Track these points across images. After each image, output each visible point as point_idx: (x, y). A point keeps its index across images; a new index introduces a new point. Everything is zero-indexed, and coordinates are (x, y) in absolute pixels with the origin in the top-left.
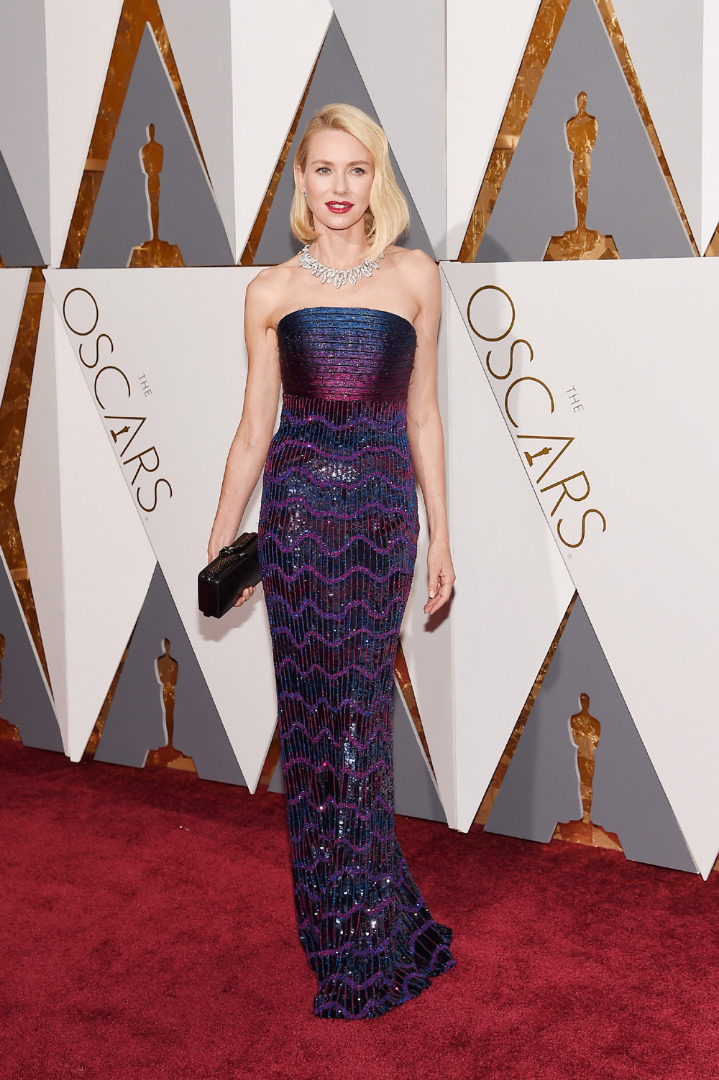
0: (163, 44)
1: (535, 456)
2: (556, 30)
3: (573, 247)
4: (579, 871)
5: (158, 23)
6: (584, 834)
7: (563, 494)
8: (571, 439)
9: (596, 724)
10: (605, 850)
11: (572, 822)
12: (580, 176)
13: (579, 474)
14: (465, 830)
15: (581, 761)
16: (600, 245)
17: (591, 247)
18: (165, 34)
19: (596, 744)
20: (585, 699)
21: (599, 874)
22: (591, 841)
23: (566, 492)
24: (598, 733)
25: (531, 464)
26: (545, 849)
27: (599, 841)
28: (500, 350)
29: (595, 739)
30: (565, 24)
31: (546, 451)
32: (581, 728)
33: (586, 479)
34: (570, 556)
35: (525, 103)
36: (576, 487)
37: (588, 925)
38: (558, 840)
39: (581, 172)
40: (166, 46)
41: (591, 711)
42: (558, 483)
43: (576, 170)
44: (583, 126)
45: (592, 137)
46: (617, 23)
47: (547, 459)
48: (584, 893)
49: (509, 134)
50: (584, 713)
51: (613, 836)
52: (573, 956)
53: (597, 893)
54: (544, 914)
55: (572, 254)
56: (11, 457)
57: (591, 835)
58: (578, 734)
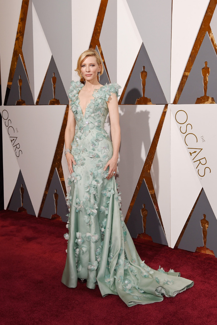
0: (100, 50)
1: (192, 153)
2: (200, 46)
3: (203, 100)
4: (203, 260)
5: (99, 46)
6: (204, 250)
7: (199, 163)
8: (202, 149)
9: (207, 222)
10: (210, 255)
11: (201, 247)
12: (205, 83)
13: (204, 158)
14: (173, 248)
15: (203, 231)
16: (210, 100)
17: (208, 101)
18: (101, 48)
19: (207, 227)
20: (205, 216)
21: (208, 261)
22: (206, 252)
23: (200, 162)
24: (208, 225)
25: (191, 155)
26: (194, 254)
27: (208, 252)
28: (184, 127)
29: (207, 226)
30: (202, 44)
31: (195, 152)
32: (204, 223)
33: (206, 159)
34: (201, 179)
35: (191, 64)
36: (203, 161)
37: (205, 274)
38: (197, 252)
39: (205, 81)
40: (101, 51)
41: (206, 219)
42: (198, 160)
43: (204, 81)
44: (206, 70)
45: (208, 72)
46: (216, 44)
47: (195, 154)
48: (204, 266)
49: (187, 72)
50: (204, 219)
51: (212, 251)
52: (201, 281)
53: (208, 266)
54: (194, 270)
55: (203, 102)
56: (61, 151)
57: (206, 251)
58: (203, 225)
